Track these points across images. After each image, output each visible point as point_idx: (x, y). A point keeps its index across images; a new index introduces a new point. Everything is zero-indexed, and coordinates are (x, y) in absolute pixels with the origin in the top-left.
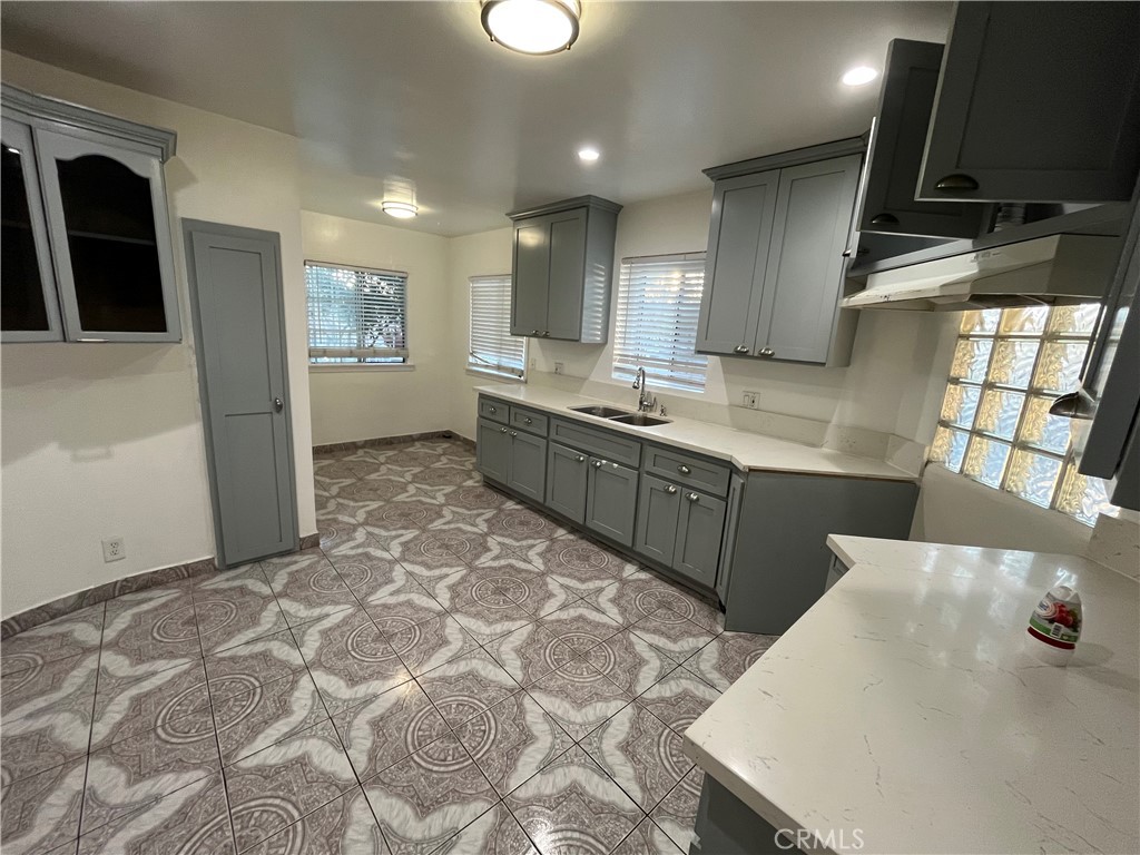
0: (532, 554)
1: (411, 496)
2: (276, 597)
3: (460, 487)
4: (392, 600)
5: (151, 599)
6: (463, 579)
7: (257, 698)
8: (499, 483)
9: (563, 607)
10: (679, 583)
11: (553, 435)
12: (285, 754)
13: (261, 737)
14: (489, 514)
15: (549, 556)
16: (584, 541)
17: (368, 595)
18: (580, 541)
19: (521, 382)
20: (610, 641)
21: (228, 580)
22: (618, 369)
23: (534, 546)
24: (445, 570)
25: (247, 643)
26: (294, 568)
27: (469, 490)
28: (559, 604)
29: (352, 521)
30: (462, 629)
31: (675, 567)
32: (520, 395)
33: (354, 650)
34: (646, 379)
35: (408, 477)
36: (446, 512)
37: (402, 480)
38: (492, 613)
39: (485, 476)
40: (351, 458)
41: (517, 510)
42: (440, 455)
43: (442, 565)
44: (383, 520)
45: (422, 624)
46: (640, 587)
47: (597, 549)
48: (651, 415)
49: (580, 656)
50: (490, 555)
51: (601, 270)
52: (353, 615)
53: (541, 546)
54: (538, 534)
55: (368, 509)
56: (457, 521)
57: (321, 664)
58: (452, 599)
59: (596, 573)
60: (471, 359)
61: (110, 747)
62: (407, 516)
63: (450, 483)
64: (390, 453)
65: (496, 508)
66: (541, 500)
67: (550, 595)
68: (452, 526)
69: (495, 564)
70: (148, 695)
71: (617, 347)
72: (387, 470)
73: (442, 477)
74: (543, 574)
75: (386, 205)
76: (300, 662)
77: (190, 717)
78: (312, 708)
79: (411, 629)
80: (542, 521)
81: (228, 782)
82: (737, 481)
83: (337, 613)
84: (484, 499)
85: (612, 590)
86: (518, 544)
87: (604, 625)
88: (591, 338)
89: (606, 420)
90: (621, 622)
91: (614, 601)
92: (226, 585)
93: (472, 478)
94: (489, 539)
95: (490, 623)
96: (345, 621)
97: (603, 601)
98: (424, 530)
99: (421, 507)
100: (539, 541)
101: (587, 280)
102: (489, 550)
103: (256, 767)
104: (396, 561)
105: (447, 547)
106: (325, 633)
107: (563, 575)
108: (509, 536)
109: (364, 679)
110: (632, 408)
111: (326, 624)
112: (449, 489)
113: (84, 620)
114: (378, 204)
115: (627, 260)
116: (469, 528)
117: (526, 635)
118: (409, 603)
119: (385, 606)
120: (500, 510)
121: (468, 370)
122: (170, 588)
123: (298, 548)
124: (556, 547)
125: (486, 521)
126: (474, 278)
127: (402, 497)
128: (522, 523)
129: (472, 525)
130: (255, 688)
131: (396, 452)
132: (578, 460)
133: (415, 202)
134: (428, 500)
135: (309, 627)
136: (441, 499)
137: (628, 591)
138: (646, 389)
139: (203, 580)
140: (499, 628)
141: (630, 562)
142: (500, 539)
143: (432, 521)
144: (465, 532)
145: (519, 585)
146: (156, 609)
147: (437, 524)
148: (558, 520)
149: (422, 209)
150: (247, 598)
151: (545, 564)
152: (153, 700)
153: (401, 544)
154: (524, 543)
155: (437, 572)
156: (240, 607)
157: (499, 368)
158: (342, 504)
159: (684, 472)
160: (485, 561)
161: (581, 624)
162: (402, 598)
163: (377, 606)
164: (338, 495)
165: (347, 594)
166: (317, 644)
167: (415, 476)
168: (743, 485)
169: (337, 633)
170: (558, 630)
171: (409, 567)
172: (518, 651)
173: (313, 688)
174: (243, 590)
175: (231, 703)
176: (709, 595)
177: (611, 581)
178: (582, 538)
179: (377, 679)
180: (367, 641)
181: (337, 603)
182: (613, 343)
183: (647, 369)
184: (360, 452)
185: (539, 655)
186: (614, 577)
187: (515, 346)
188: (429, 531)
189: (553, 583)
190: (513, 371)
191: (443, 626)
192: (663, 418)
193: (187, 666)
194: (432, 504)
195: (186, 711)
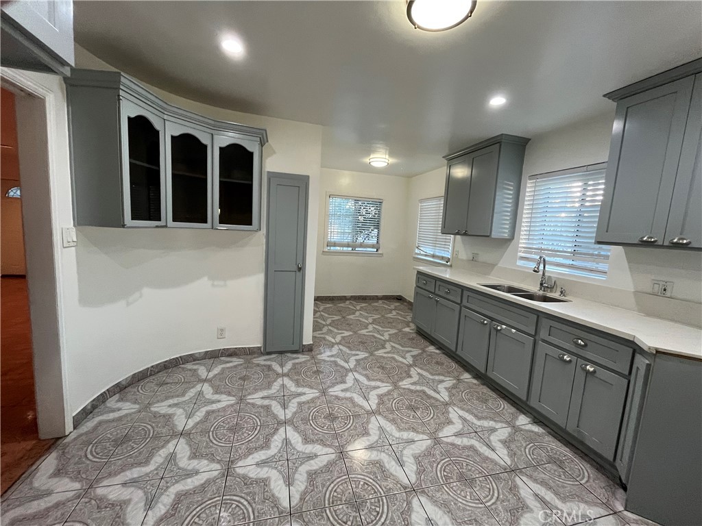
0: (441, 387)
1: (369, 332)
2: (284, 375)
3: (400, 331)
4: (342, 395)
5: (231, 362)
6: (389, 393)
7: (256, 432)
8: (426, 333)
9: (458, 435)
10: (573, 445)
11: (465, 302)
12: (258, 473)
13: (251, 457)
14: (416, 352)
15: (454, 391)
16: (485, 387)
17: (329, 387)
18: (482, 387)
19: (448, 266)
20: (496, 477)
21: (265, 360)
22: (522, 258)
23: (443, 381)
24: (379, 384)
25: (262, 398)
26: (297, 361)
27: (406, 334)
28: (456, 431)
29: (333, 341)
30: (381, 428)
31: (568, 429)
32: (447, 275)
33: (312, 420)
34: (547, 266)
35: (370, 320)
36: (388, 345)
37: (366, 321)
38: (403, 423)
39: (417, 327)
40: (342, 305)
41: (437, 353)
42: (392, 310)
43: (377, 380)
44: (350, 343)
45: (356, 416)
46: (531, 438)
47: (495, 396)
48: (550, 295)
49: (466, 481)
50: (409, 380)
51: (511, 185)
52: (318, 398)
53: (449, 382)
54: (449, 374)
55: (343, 335)
56: (394, 353)
57: (293, 423)
58: (379, 404)
59: (492, 416)
60: (417, 251)
61: (190, 434)
62: (363, 343)
63: (394, 327)
64: (364, 305)
65: (421, 349)
66: (454, 349)
67: (450, 422)
68: (390, 355)
69: (413, 388)
70: (213, 412)
71: (522, 241)
72: (359, 314)
73: (390, 323)
74: (447, 404)
75: (371, 160)
76: (283, 418)
77: (225, 431)
78: (280, 450)
79: (348, 417)
80: (454, 365)
81: (228, 478)
82: (641, 362)
83: (310, 394)
84: (414, 342)
85: (503, 432)
86: (431, 377)
87: (492, 461)
88: (499, 234)
89: (509, 295)
90: (509, 463)
91: (504, 442)
92: (263, 363)
93: (409, 326)
94: (412, 369)
95: (400, 430)
96: (313, 400)
97: (494, 439)
98: (372, 354)
99: (373, 340)
100: (448, 379)
101: (497, 194)
102: (410, 376)
103: (243, 474)
104: (351, 370)
105: (383, 368)
106: (300, 404)
107: (463, 409)
108: (427, 370)
109: (313, 442)
110: (534, 288)
111: (303, 399)
112: (393, 331)
113: (204, 365)
114: (367, 160)
115: (532, 177)
116: (401, 359)
117: (424, 448)
118: (351, 400)
119: (337, 398)
120: (424, 351)
121: (414, 258)
122: (240, 358)
123: (301, 350)
124: (461, 386)
125: (412, 356)
126: (421, 201)
127: (364, 332)
128: (437, 363)
129: (402, 357)
130: (257, 425)
131: (367, 305)
132: (483, 323)
133: (387, 157)
134: (379, 336)
135: (294, 398)
136: (386, 337)
137: (519, 437)
138: (546, 274)
139: (255, 358)
140: (405, 435)
141: (524, 414)
142: (419, 371)
143: (377, 350)
144: (397, 361)
145: (427, 408)
146: (231, 367)
147: (380, 353)
148: (466, 366)
149: (392, 161)
150: (270, 373)
151: (450, 397)
152: (214, 415)
153: (356, 360)
154: (437, 378)
155: (373, 384)
156: (266, 376)
157: (433, 256)
158: (330, 330)
159: (580, 345)
160: (405, 384)
161: (471, 453)
162: (348, 395)
163: (332, 396)
164: (330, 325)
165: (318, 384)
166: (295, 410)
167: (374, 320)
168: (648, 366)
169: (306, 406)
170: (451, 451)
171: (357, 376)
172: (416, 458)
173: (284, 437)
174: (269, 368)
175: (244, 430)
176: (608, 467)
177: (504, 425)
178: (483, 384)
179: (319, 444)
180: (321, 417)
181: (312, 388)
182: (519, 239)
183: (547, 259)
184: (348, 302)
185: (432, 467)
186: (507, 422)
187: (445, 242)
188: (374, 355)
189: (454, 413)
190: (442, 258)
191: (368, 422)
192: (562, 298)
193: (233, 402)
194: (380, 339)
195: (225, 427)
